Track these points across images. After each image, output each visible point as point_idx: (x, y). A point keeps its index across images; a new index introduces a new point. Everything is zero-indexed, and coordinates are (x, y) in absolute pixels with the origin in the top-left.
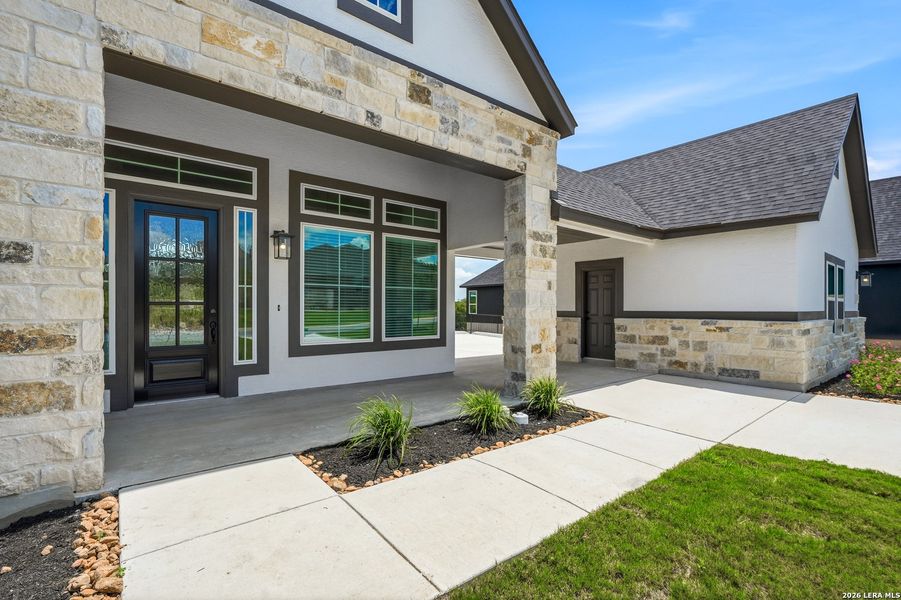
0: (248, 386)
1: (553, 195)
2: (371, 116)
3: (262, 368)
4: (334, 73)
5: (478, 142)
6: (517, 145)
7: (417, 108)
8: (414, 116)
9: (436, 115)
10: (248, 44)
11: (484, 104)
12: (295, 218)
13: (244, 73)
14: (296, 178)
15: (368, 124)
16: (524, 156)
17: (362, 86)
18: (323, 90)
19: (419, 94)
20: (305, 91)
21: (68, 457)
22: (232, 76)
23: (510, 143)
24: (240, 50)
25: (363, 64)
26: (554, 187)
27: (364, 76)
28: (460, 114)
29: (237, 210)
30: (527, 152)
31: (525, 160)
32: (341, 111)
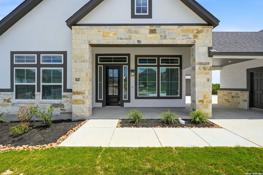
0: (126, 105)
1: (209, 48)
2: (138, 41)
3: (129, 101)
4: (129, 34)
5: (174, 39)
6: (191, 36)
7: (152, 35)
8: (151, 38)
9: (158, 35)
10: (111, 35)
11: (176, 27)
12: (136, 66)
13: (110, 41)
14: (136, 56)
15: (138, 43)
16: (194, 38)
17: (136, 35)
18: (127, 39)
19: (153, 32)
20: (123, 40)
21: (84, 112)
22: (108, 42)
23: (188, 36)
24: (109, 36)
25: (136, 29)
26: (211, 45)
27: (136, 32)
28: (167, 33)
29: (124, 66)
30: (195, 37)
31: (195, 39)
32: (131, 43)
